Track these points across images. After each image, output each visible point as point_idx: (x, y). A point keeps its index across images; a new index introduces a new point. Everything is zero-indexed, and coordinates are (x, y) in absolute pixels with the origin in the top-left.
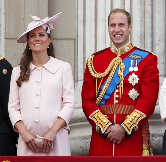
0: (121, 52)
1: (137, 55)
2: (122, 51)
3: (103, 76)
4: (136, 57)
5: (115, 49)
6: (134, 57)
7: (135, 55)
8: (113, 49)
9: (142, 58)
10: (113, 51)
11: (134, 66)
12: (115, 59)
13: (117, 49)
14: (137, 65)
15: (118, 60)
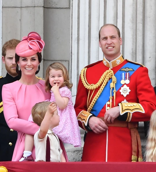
0: (112, 65)
1: (129, 68)
2: (114, 63)
3: (95, 87)
4: (128, 70)
5: (107, 62)
6: (126, 70)
7: (127, 68)
8: (105, 62)
9: (134, 71)
10: (105, 64)
11: (126, 78)
12: (107, 71)
13: (109, 62)
14: (129, 78)
15: (110, 72)
